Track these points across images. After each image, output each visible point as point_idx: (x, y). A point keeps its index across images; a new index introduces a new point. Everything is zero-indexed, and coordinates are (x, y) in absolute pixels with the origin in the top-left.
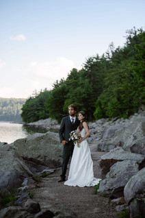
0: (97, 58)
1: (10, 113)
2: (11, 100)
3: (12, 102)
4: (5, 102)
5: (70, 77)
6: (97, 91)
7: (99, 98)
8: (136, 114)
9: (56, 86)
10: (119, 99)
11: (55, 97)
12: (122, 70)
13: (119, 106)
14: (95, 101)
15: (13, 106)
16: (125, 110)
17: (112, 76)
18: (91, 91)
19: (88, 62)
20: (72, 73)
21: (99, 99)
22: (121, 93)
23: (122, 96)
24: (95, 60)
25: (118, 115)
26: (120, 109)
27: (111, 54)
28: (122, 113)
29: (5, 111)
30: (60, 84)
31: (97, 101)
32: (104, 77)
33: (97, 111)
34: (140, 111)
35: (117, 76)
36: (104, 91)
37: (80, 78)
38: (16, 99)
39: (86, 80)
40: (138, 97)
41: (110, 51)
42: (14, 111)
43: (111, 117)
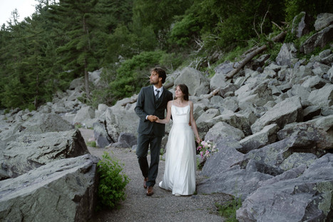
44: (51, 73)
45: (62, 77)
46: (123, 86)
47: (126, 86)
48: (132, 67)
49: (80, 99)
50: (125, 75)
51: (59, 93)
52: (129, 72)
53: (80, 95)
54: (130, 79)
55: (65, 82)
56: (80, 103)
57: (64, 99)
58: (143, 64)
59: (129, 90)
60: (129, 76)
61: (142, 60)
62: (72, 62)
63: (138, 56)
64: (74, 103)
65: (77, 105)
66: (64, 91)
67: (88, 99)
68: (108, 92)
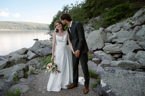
44: (82, 18)
45: (85, 18)
46: (110, 19)
47: (112, 19)
48: (115, 10)
49: (91, 26)
50: (111, 14)
51: (85, 24)
52: (113, 13)
53: (91, 25)
54: (113, 16)
55: (86, 21)
56: (91, 27)
57: (86, 26)
58: (121, 9)
59: (114, 21)
60: (113, 15)
61: (120, 7)
62: (89, 12)
63: (117, 6)
64: (89, 27)
65: (90, 28)
66: (86, 24)
67: (94, 26)
68: (104, 22)
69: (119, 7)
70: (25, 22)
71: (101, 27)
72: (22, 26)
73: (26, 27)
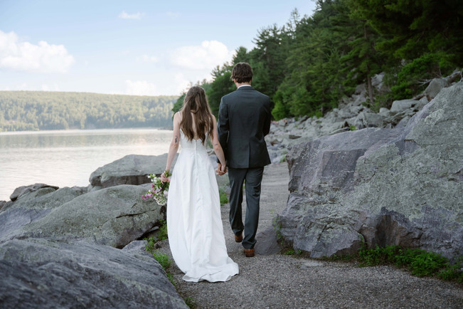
0: (274, 31)
1: (160, 116)
2: (160, 99)
3: (161, 101)
4: (153, 101)
5: (236, 60)
6: (276, 79)
7: (279, 87)
8: (335, 110)
9: (217, 74)
10: (309, 88)
11: (216, 90)
12: (312, 45)
13: (310, 99)
14: (274, 93)
15: (163, 106)
16: (318, 103)
17: (298, 54)
18: (267, 79)
19: (262, 36)
20: (239, 54)
21: (279, 91)
22: (312, 78)
23: (314, 83)
24: (271, 34)
25: (309, 112)
26: (311, 104)
27: (294, 26)
28: (314, 110)
29: (153, 113)
30: (222, 72)
31: (277, 92)
32: (285, 58)
33: (276, 108)
34: (341, 105)
35: (306, 54)
36: (287, 77)
37: (251, 61)
38: (167, 97)
39: (260, 63)
40: (337, 83)
41: (293, 20)
42: (165, 114)
43: (298, 116)
69: (420, 62)
70: (28, 93)
71: (382, 107)
72: (12, 112)
73: (32, 115)
